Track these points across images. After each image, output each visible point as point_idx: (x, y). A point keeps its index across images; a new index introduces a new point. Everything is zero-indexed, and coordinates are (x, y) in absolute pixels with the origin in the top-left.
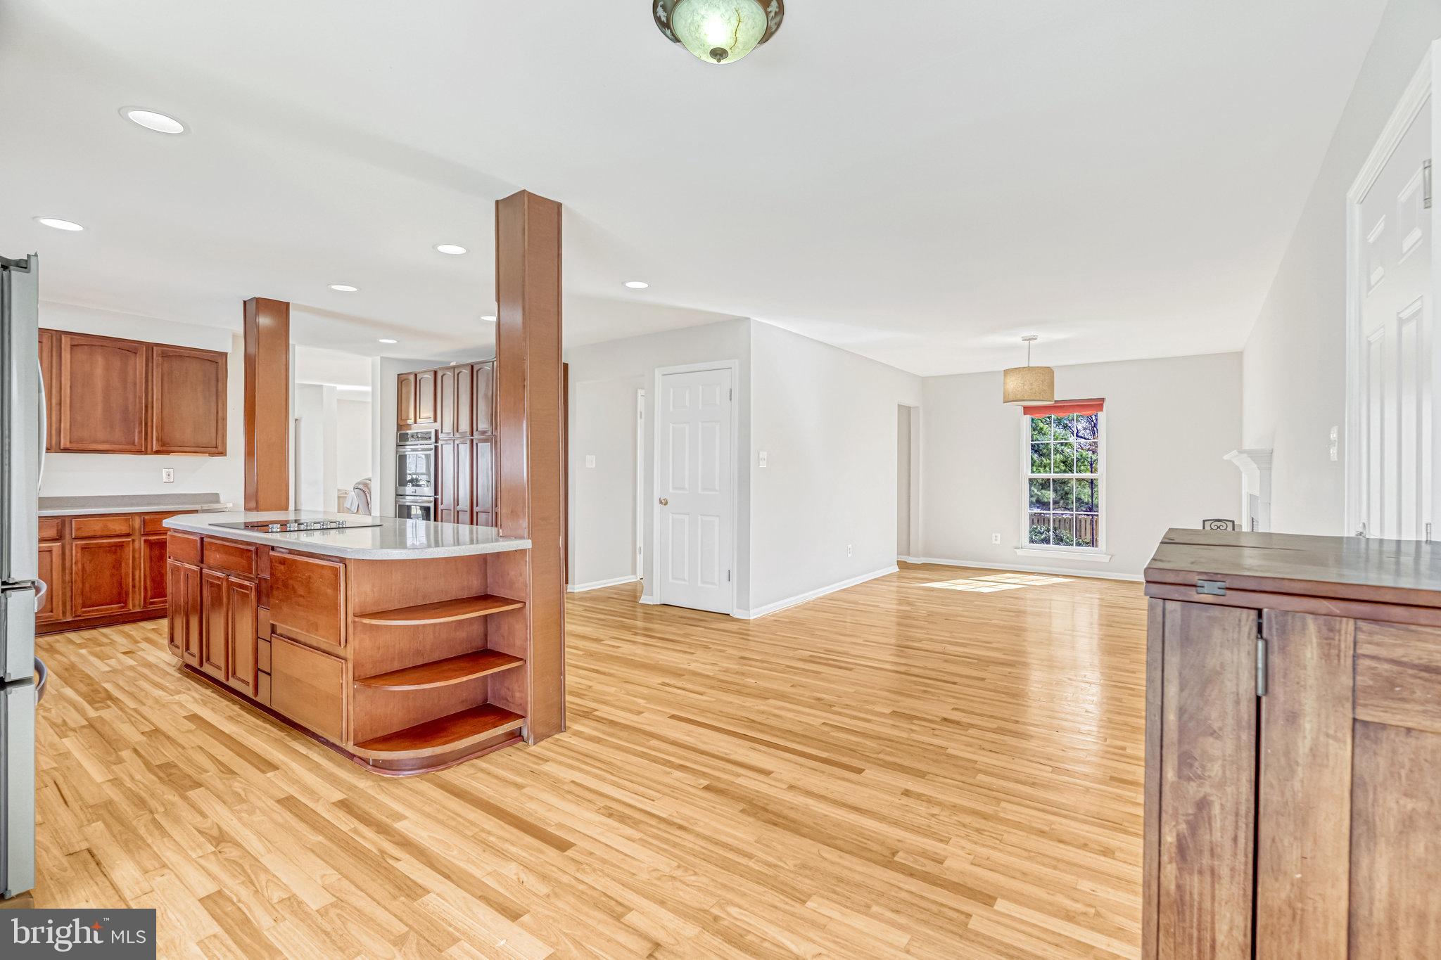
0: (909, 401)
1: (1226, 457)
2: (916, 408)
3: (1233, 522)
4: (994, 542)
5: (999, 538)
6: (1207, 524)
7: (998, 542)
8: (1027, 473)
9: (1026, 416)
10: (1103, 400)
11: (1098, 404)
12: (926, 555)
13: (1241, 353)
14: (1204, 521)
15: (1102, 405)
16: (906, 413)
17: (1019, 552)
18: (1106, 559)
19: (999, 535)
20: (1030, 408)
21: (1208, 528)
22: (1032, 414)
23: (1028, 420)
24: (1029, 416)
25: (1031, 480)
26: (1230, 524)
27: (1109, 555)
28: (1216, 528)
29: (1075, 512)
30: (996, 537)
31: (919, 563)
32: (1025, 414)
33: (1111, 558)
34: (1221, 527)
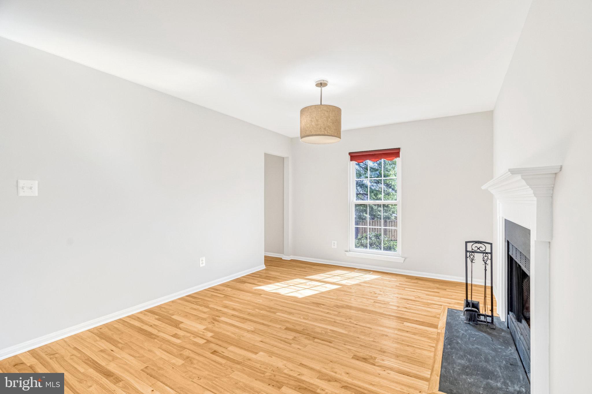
1: (483, 187)
2: (288, 158)
3: (491, 244)
4: (333, 247)
5: (336, 244)
6: (469, 245)
7: (336, 247)
8: (355, 200)
9: (352, 162)
10: (399, 149)
11: (395, 153)
12: (294, 254)
13: (493, 111)
14: (466, 242)
15: (399, 153)
17: (349, 254)
18: (401, 260)
19: (336, 242)
20: (354, 156)
21: (469, 249)
22: (355, 161)
23: (353, 166)
24: (354, 163)
25: (357, 205)
26: (489, 246)
27: (403, 258)
28: (476, 249)
29: (383, 227)
30: (334, 243)
31: (289, 259)
32: (351, 160)
33: (404, 260)
34: (481, 249)
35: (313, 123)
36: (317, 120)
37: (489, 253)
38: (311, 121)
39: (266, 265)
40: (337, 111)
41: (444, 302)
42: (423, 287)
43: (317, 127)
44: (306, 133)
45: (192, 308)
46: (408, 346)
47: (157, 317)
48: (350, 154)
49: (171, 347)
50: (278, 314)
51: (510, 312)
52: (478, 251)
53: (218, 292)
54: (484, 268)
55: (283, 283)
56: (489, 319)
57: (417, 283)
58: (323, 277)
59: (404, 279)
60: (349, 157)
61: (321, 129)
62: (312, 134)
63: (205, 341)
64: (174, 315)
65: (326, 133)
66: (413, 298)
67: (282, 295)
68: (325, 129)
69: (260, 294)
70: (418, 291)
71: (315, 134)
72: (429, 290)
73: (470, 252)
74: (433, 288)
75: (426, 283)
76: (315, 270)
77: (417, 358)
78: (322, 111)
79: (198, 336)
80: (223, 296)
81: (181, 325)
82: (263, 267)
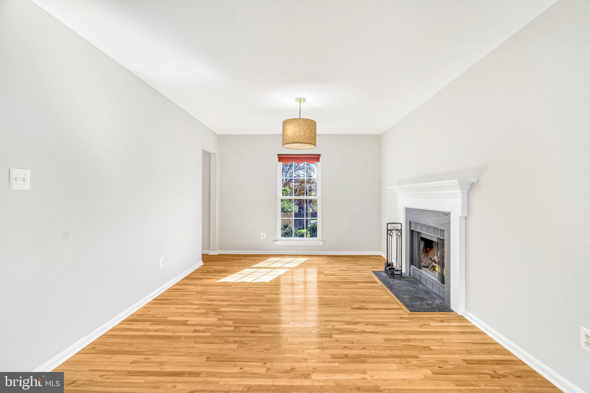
0: (211, 149)
2: (215, 154)
3: (401, 224)
4: (262, 238)
5: (264, 236)
6: (389, 225)
7: (264, 238)
8: (280, 196)
9: (279, 163)
10: (319, 155)
11: (316, 158)
12: (221, 248)
13: (381, 135)
14: (388, 224)
15: (319, 158)
16: (207, 156)
17: (276, 243)
18: (322, 244)
19: (265, 234)
20: (281, 158)
21: (389, 228)
22: (282, 162)
23: (280, 165)
24: (281, 163)
25: (282, 200)
26: (400, 225)
27: (323, 241)
28: (393, 228)
29: (305, 218)
30: (263, 235)
31: (217, 254)
32: (279, 161)
33: (324, 243)
34: (395, 227)
35: (301, 133)
36: (305, 131)
37: (400, 230)
38: (300, 131)
39: (203, 262)
40: (313, 124)
41: (367, 268)
42: (344, 261)
43: (305, 136)
44: (294, 140)
45: (177, 308)
46: (374, 296)
47: (150, 323)
48: (278, 155)
49: (208, 339)
50: (265, 296)
51: (411, 265)
52: (394, 229)
53: (182, 291)
54: (396, 240)
55: (237, 273)
56: (399, 273)
57: (337, 259)
58: (266, 265)
59: (326, 258)
60: (277, 158)
61: (307, 138)
62: (300, 142)
63: (234, 327)
64: (168, 317)
65: (311, 143)
66: (346, 269)
67: (250, 283)
68: (310, 139)
69: (231, 286)
70: (344, 264)
71: (303, 142)
72: (350, 262)
73: (390, 230)
74: (351, 261)
75: (344, 259)
76: (252, 260)
77: (384, 300)
78: (308, 124)
79: (221, 326)
80: (195, 293)
81: (189, 323)
82: (201, 263)
